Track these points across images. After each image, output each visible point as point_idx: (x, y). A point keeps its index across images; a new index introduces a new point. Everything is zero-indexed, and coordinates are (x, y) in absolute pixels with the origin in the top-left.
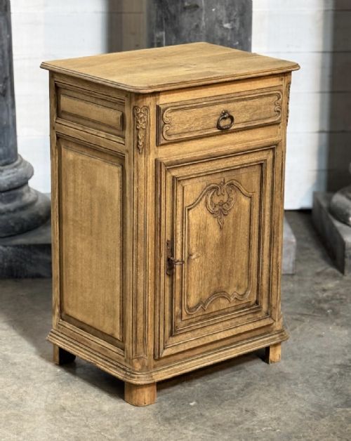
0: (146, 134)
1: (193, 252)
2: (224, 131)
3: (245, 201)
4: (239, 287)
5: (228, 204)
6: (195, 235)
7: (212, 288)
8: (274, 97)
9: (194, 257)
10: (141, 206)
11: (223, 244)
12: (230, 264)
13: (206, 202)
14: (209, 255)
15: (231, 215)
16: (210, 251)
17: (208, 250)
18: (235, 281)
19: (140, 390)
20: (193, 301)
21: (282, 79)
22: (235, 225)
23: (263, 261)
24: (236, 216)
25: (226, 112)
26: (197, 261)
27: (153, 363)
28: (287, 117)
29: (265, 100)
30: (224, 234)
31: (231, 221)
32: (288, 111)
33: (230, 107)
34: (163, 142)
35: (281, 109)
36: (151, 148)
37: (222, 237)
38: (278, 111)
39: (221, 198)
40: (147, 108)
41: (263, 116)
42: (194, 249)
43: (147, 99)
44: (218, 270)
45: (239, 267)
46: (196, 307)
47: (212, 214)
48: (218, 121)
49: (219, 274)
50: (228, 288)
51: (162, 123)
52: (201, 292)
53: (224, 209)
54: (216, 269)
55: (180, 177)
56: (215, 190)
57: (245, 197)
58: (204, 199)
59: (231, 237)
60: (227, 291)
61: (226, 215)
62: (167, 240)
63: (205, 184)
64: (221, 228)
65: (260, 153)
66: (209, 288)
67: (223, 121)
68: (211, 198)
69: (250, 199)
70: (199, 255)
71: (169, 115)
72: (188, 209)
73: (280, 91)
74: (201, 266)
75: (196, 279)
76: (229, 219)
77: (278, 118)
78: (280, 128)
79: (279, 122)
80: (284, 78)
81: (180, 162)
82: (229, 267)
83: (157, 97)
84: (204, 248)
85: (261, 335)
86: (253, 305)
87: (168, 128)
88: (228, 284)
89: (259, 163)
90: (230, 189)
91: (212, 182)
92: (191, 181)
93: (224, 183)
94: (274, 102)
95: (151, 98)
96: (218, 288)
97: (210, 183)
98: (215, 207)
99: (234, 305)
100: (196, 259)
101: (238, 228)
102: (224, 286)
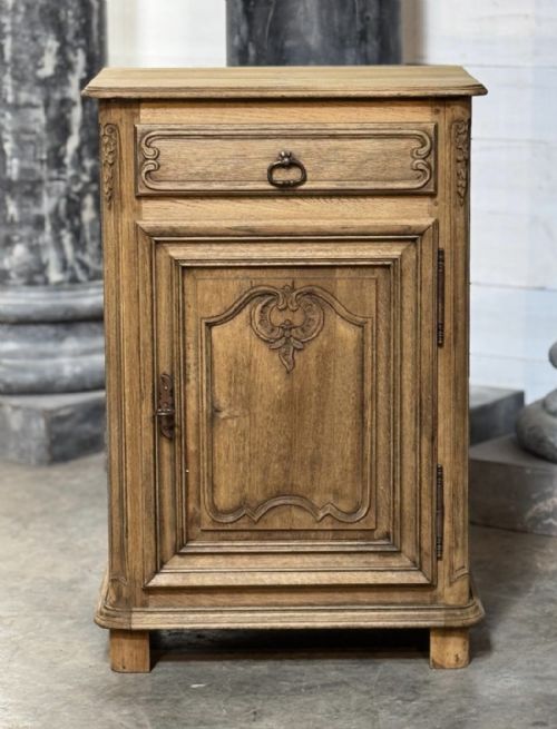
0: (114, 174)
1: (222, 406)
2: (287, 191)
3: (347, 333)
4: (337, 493)
5: (303, 330)
6: (225, 375)
7: (271, 482)
8: (412, 141)
9: (223, 415)
10: (112, 302)
11: (292, 405)
12: (312, 444)
13: (251, 318)
14: (259, 419)
15: (312, 350)
17: (258, 409)
20: (224, 498)
21: (437, 112)
22: (324, 372)
25: (289, 156)
26: (232, 423)
30: (297, 386)
31: (312, 363)
33: (297, 147)
34: (143, 191)
36: (125, 199)
37: (291, 391)
38: (421, 170)
39: (288, 315)
40: (114, 128)
41: (382, 175)
42: (222, 401)
43: (113, 111)
44: (282, 451)
45: (335, 454)
46: (227, 512)
47: (266, 342)
48: (272, 169)
49: (286, 459)
50: (312, 490)
51: (141, 157)
53: (295, 339)
54: (279, 449)
55: (185, 261)
56: (271, 298)
57: (345, 323)
58: (246, 311)
59: (315, 395)
60: (308, 496)
61: (300, 350)
62: (161, 372)
63: (247, 285)
64: (288, 372)
65: (383, 245)
66: (263, 481)
67: (283, 170)
68: (261, 312)
69: (360, 330)
70: (237, 413)
71: (156, 144)
72: (207, 324)
73: (424, 131)
74: (243, 434)
75: (231, 458)
76: (310, 356)
77: (422, 183)
78: (436, 204)
79: (425, 190)
80: (442, 109)
81: (182, 231)
82: (310, 452)
83: (136, 111)
84: (247, 402)
85: (402, 604)
86: (379, 539)
87: (152, 167)
88: (309, 484)
89: (380, 263)
90: (309, 301)
91: (265, 282)
92: (217, 273)
93: (293, 289)
94: (408, 151)
95: (123, 111)
96: (285, 485)
97: (258, 282)
98: (272, 330)
99: (330, 527)
100: (229, 421)
101: (331, 380)
102: (301, 485)
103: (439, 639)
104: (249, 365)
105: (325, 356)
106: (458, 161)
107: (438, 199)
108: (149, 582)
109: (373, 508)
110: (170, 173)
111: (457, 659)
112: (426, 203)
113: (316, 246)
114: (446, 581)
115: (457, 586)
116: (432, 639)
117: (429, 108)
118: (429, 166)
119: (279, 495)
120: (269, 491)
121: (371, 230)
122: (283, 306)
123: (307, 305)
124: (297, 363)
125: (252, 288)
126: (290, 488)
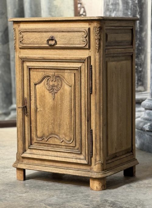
1: (38, 107)
2: (52, 47)
4: (65, 134)
5: (57, 87)
7: (50, 130)
8: (82, 33)
9: (38, 110)
11: (54, 108)
12: (59, 120)
13: (44, 83)
14: (47, 112)
15: (59, 93)
17: (46, 109)
18: (63, 131)
22: (62, 100)
25: (52, 37)
27: (21, 159)
29: (76, 34)
30: (55, 103)
31: (59, 97)
33: (54, 34)
34: (20, 47)
36: (17, 49)
37: (54, 104)
38: (84, 41)
39: (53, 83)
40: (15, 30)
43: (15, 25)
44: (52, 121)
45: (64, 123)
47: (48, 90)
48: (48, 41)
49: (53, 124)
52: (43, 131)
53: (55, 90)
55: (29, 66)
56: (49, 77)
57: (67, 86)
58: (44, 81)
59: (60, 106)
60: (58, 135)
61: (56, 93)
62: (25, 97)
64: (53, 99)
66: (48, 130)
67: (51, 41)
68: (47, 81)
69: (70, 88)
70: (41, 110)
71: (22, 34)
72: (35, 84)
73: (85, 30)
74: (43, 116)
75: (40, 122)
76: (58, 95)
77: (85, 45)
78: (90, 52)
79: (85, 47)
80: (91, 23)
81: (28, 58)
82: (59, 122)
83: (19, 25)
84: (44, 106)
86: (77, 149)
87: (21, 40)
88: (58, 131)
89: (75, 69)
90: (58, 79)
91: (48, 73)
92: (38, 70)
93: (54, 75)
94: (81, 36)
95: (17, 25)
97: (46, 73)
98: (50, 87)
99: (64, 145)
100: (40, 112)
101: (63, 102)
102: (57, 132)
103: (92, 181)
104: (44, 96)
105: (62, 95)
106: (96, 39)
107: (91, 50)
108: (21, 155)
109: (74, 140)
110: (26, 42)
111: (97, 188)
112: (87, 51)
113: (60, 63)
114: (94, 164)
115: (97, 166)
116: (90, 181)
117: (88, 23)
118: (86, 40)
119: (52, 134)
120: (49, 133)
121: (72, 59)
122: (52, 80)
123: (58, 80)
124: (56, 96)
125: (45, 74)
126: (54, 132)
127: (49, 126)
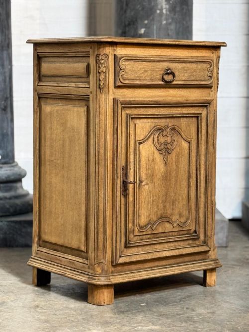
0: (105, 76)
1: (143, 179)
2: (168, 85)
3: (185, 145)
4: (181, 215)
5: (171, 145)
6: (145, 166)
7: (159, 213)
8: (207, 64)
9: (144, 183)
10: (102, 135)
11: (167, 177)
12: (173, 194)
13: (154, 140)
14: (156, 184)
15: (174, 154)
16: (157, 181)
17: (155, 180)
18: (177, 210)
19: (100, 291)
20: (143, 221)
21: (213, 53)
22: (178, 162)
23: (200, 197)
24: (178, 156)
25: (169, 69)
26: (147, 187)
27: (111, 269)
28: (218, 84)
29: (200, 66)
30: (169, 169)
31: (174, 159)
32: (218, 79)
34: (119, 84)
35: (212, 75)
36: (110, 88)
37: (167, 171)
38: (210, 76)
39: (166, 139)
40: (106, 56)
41: (198, 78)
42: (144, 177)
43: (107, 48)
45: (181, 198)
46: (146, 226)
47: (159, 151)
48: (163, 75)
49: (165, 201)
50: (172, 214)
51: (118, 68)
52: (150, 215)
53: (168, 149)
54: (162, 197)
55: (133, 115)
56: (161, 131)
57: (185, 141)
58: (152, 137)
59: (174, 173)
60: (171, 217)
61: (170, 153)
62: (122, 166)
63: (153, 125)
64: (166, 163)
65: (196, 108)
66: (157, 211)
68: (158, 137)
69: (189, 144)
70: (149, 182)
71: (125, 63)
72: (139, 143)
73: (212, 61)
74: (150, 192)
75: (146, 202)
76: (173, 157)
77: (210, 82)
78: (211, 91)
79: (211, 85)
80: (214, 52)
81: (133, 102)
82: (172, 197)
83: (115, 48)
84: (152, 177)
85: (199, 260)
86: (193, 233)
87: (123, 73)
88: (172, 212)
89: (196, 115)
90: (173, 132)
91: (159, 125)
93: (168, 127)
94: (207, 69)
95: (110, 48)
96: (164, 213)
97: (157, 124)
98: (161, 145)
99: (178, 230)
100: (146, 186)
101: (180, 166)
102: (169, 212)
103: (210, 274)
104: (153, 161)
107: (212, 89)
108: (118, 261)
110: (129, 76)
113: (175, 109)
116: (207, 274)
117: (210, 51)
119: (162, 217)
120: (158, 216)
122: (165, 135)
123: (172, 134)
124: (169, 159)
125: (155, 127)
126: (165, 214)
127: (158, 206)
